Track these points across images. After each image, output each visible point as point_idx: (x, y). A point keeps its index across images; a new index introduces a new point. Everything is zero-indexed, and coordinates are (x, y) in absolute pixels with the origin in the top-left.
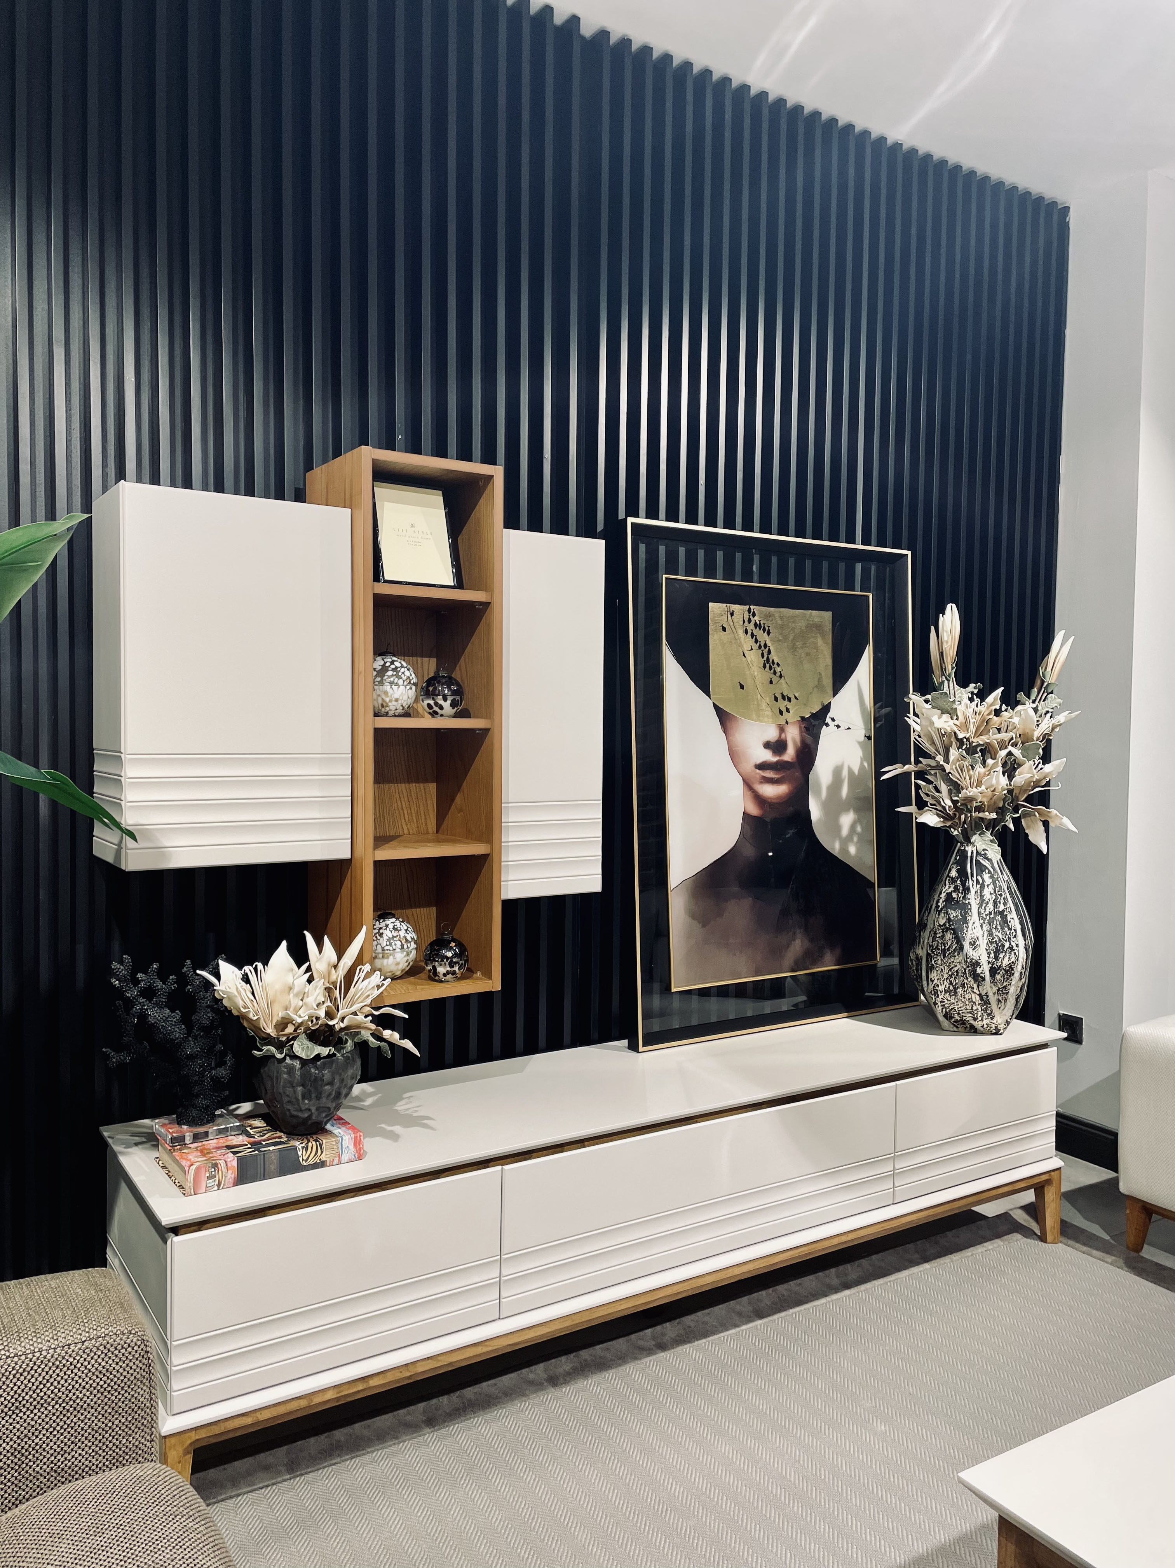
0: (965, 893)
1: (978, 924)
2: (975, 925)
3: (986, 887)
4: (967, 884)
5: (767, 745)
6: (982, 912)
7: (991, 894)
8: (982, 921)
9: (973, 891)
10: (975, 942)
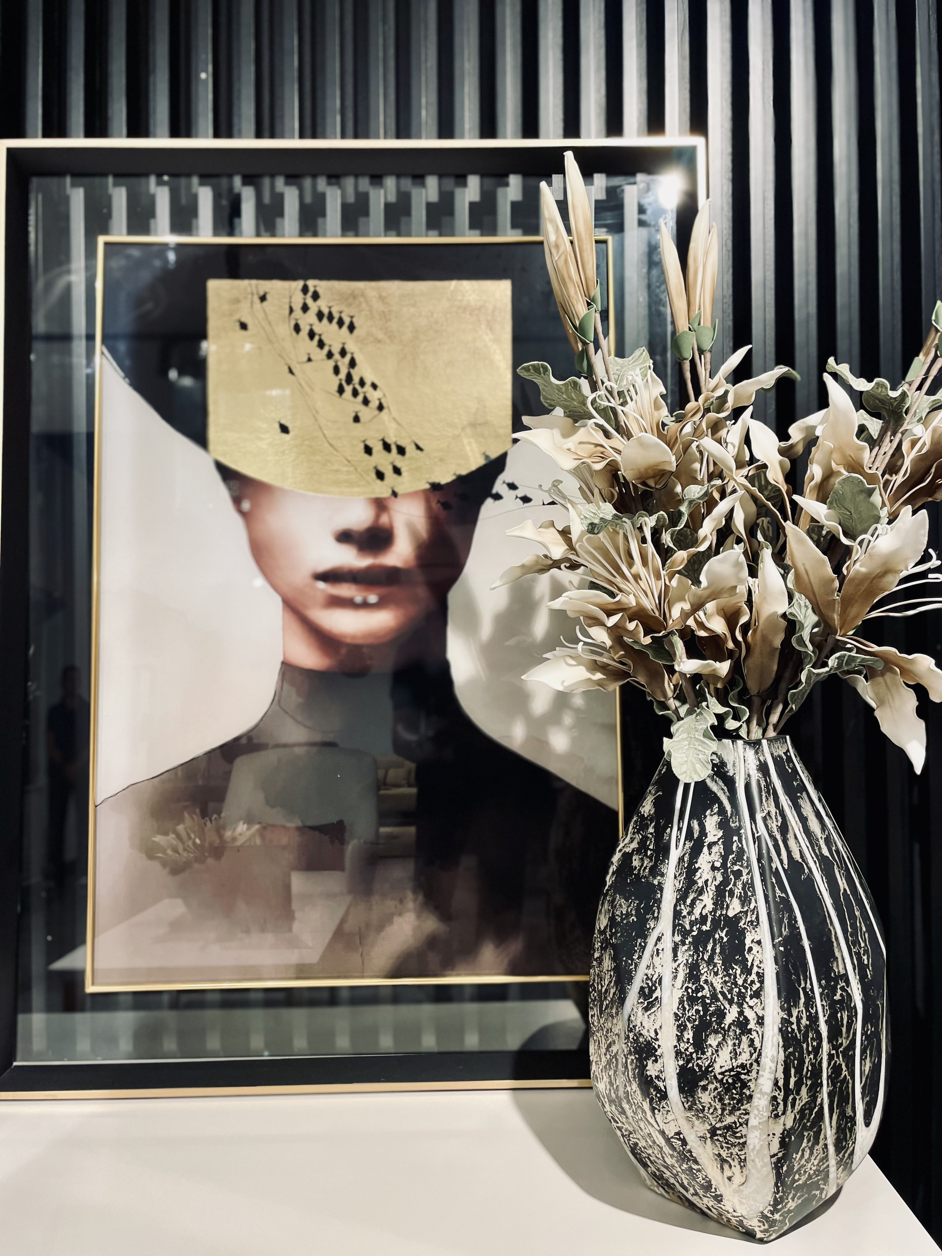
0: (657, 859)
1: (667, 944)
2: (660, 946)
3: (705, 850)
4: (666, 837)
5: (345, 537)
6: (685, 913)
7: (713, 868)
8: (678, 938)
9: (675, 854)
10: (652, 992)
